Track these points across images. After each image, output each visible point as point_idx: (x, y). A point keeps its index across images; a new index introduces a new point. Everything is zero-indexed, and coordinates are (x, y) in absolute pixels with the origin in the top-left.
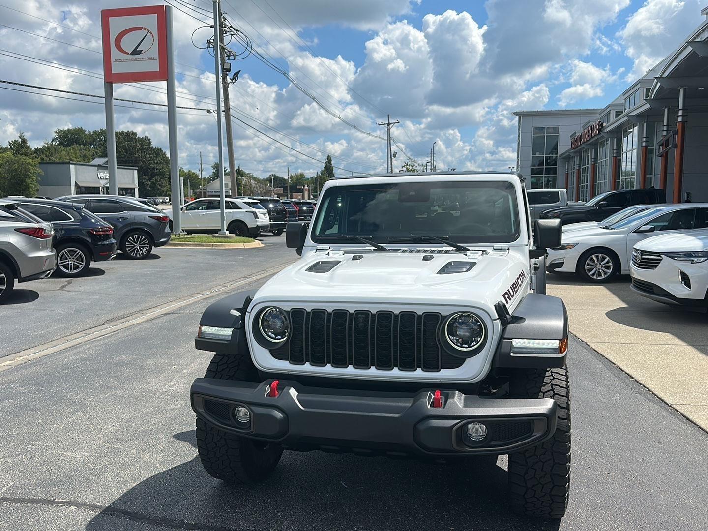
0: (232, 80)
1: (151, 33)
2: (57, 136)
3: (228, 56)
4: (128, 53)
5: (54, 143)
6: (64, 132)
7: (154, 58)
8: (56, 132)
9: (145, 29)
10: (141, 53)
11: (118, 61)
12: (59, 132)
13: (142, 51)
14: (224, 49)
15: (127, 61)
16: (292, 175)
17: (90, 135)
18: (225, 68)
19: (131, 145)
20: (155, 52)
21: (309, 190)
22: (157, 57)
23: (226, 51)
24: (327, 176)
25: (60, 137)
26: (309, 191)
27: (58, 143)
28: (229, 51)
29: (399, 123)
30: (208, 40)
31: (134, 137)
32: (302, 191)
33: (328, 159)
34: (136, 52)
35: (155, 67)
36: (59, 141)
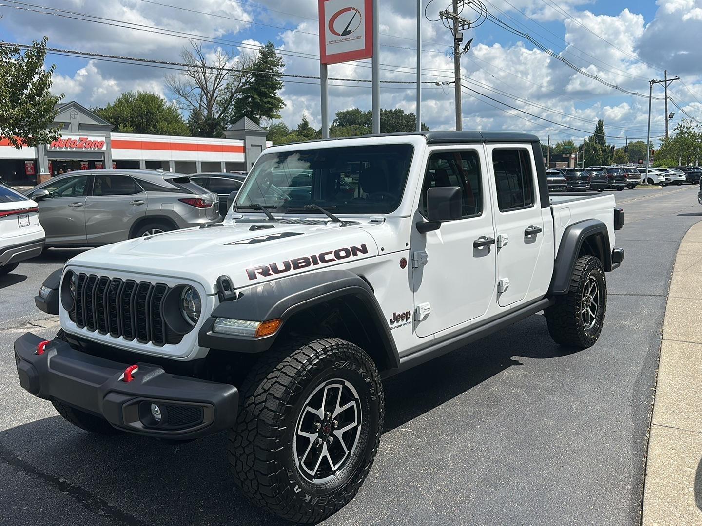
0: (464, 49)
1: (359, 12)
2: (337, 118)
3: (463, 26)
4: (339, 34)
5: (335, 124)
6: (343, 114)
7: (361, 36)
8: (337, 114)
9: (354, 9)
10: (350, 33)
11: (331, 42)
12: (339, 114)
13: (351, 30)
14: (457, 19)
15: (339, 42)
16: (559, 143)
17: (365, 114)
18: (456, 38)
19: (398, 122)
20: (361, 31)
21: (576, 158)
22: (364, 36)
23: (460, 20)
24: (596, 143)
25: (340, 119)
26: (576, 160)
27: (338, 123)
28: (463, 21)
29: (678, 79)
30: (440, 12)
31: (400, 114)
32: (567, 160)
33: (598, 124)
34: (346, 32)
35: (361, 45)
36: (339, 122)
